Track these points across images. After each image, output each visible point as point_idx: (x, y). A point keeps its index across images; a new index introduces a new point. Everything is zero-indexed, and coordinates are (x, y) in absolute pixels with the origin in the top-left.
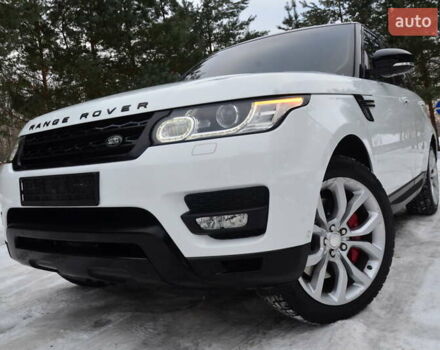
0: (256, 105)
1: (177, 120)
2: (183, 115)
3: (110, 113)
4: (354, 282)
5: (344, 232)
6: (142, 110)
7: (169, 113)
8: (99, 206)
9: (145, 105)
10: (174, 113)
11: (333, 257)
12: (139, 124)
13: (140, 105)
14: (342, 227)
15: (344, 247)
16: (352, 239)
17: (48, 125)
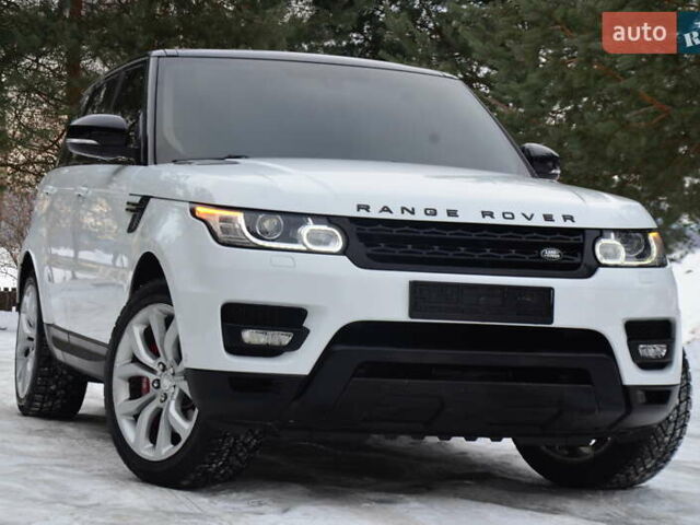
2: (609, 237)
3: (529, 219)
6: (569, 224)
7: (601, 233)
8: (553, 325)
9: (571, 218)
10: (605, 233)
12: (572, 239)
13: (565, 218)
17: (413, 212)
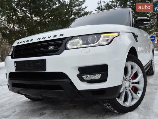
0: (103, 35)
1: (74, 41)
2: (77, 39)
3: (49, 38)
4: (133, 98)
5: (130, 81)
6: (61, 37)
7: (72, 38)
8: (46, 71)
9: (62, 35)
10: (73, 38)
11: (127, 89)
12: (60, 42)
13: (60, 35)
14: (129, 79)
15: (130, 86)
16: (132, 83)
17: (24, 42)
